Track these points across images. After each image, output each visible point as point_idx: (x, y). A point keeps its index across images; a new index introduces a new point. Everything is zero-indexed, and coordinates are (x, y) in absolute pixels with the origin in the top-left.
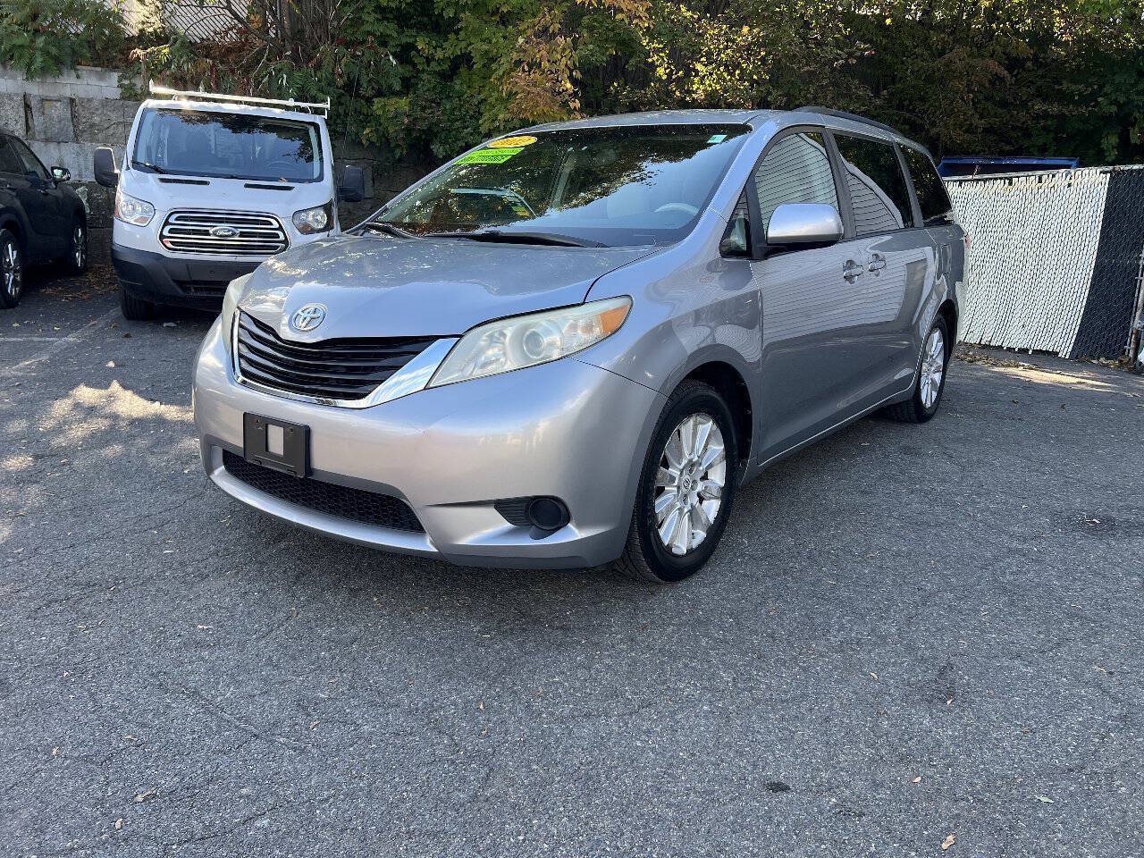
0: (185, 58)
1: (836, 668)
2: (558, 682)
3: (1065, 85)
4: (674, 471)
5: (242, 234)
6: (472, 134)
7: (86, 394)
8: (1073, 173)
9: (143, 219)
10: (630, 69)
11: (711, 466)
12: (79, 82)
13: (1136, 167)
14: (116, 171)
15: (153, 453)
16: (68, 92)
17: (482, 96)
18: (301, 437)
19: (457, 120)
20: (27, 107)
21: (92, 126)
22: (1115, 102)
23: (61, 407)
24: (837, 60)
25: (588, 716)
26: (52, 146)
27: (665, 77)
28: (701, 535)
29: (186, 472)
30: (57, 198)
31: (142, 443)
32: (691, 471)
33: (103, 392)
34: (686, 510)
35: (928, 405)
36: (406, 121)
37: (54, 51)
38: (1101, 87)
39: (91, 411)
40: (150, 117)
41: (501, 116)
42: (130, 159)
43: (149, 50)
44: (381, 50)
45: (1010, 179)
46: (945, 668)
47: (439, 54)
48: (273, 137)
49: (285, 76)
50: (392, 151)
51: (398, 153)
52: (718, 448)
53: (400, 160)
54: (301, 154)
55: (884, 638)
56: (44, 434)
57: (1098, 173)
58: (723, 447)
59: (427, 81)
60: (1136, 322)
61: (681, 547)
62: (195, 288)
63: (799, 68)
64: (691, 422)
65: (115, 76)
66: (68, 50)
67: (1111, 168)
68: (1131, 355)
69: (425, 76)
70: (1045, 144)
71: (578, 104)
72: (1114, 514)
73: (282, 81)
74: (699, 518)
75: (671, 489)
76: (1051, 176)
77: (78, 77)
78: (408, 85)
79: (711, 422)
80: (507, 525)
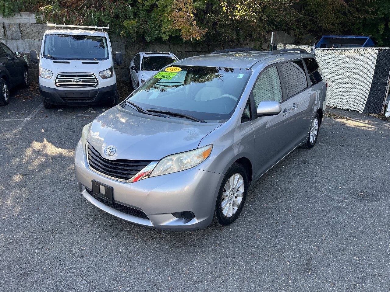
0: (57, 9)
1: (276, 260)
2: (192, 268)
3: (366, 8)
4: (227, 193)
5: (83, 81)
6: (159, 33)
7: (36, 145)
8: (366, 49)
9: (49, 77)
10: (213, 10)
11: (239, 188)
12: (22, 17)
13: (387, 48)
14: (38, 58)
15: (61, 172)
16: (18, 22)
17: (162, 19)
18: (110, 190)
19: (153, 28)
20: (4, 27)
21: (27, 33)
22: (384, 13)
23: (29, 152)
24: (286, 4)
25: (201, 281)
26: (14, 41)
27: (225, 11)
28: (236, 209)
29: (72, 180)
30: (18, 63)
31: (57, 167)
32: (233, 190)
33: (42, 144)
34: (231, 203)
35: (313, 142)
36: (136, 30)
37: (12, 7)
38: (379, 8)
39: (38, 153)
40: (48, 38)
41: (169, 27)
42: (43, 54)
43: (45, 7)
44: (126, 3)
45: (345, 50)
46: (310, 259)
47: (146, 4)
48: (90, 40)
49: (93, 14)
50: (132, 39)
51: (133, 40)
52: (242, 181)
53: (134, 42)
54: (101, 46)
55: (292, 247)
56: (25, 165)
57: (374, 49)
58: (243, 181)
59: (142, 14)
60: (385, 102)
61: (230, 215)
62: (68, 99)
63: (273, 7)
64: (233, 177)
65: (34, 15)
66: (16, 6)
67: (379, 48)
68: (383, 113)
69: (142, 12)
70: (359, 27)
71: (195, 23)
72: (368, 191)
73: (92, 16)
74: (235, 204)
75: (227, 198)
76: (358, 50)
77: (21, 16)
78: (136, 15)
79: (239, 175)
80: (176, 219)
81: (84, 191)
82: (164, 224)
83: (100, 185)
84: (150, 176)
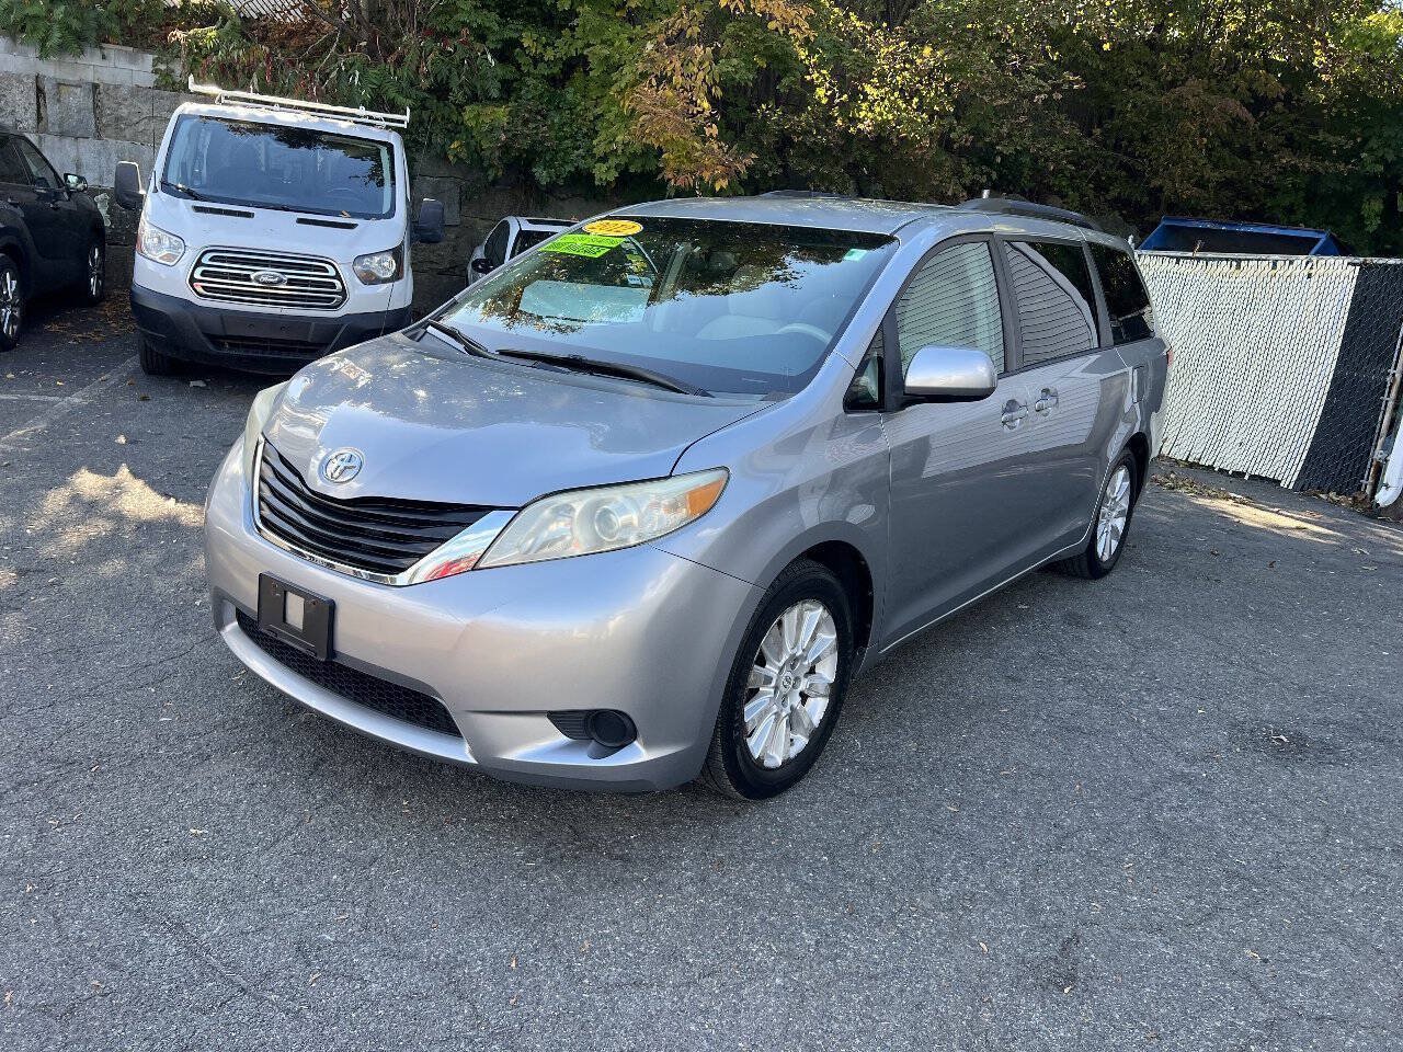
0: (235, 44)
1: (940, 933)
2: (607, 935)
3: (1321, 136)
4: (771, 669)
5: (290, 282)
6: (583, 157)
7: (88, 482)
8: (1315, 261)
9: (169, 257)
10: (782, 90)
11: (818, 660)
12: (104, 63)
13: (1392, 261)
14: (142, 192)
15: (160, 573)
16: (90, 76)
17: (598, 111)
18: (324, 612)
19: (566, 138)
20: (40, 91)
21: (118, 119)
22: (1382, 160)
23: (56, 500)
24: (1040, 93)
25: (637, 984)
26: (68, 141)
27: (824, 101)
28: (802, 741)
29: (198, 603)
30: (70, 212)
31: (151, 557)
32: (793, 667)
33: (109, 481)
34: (784, 714)
35: (1106, 558)
36: (503, 137)
37: (75, 24)
38: (1365, 141)
39: (90, 508)
40: (186, 126)
41: (619, 138)
42: (159, 177)
43: (191, 32)
44: (478, 46)
45: (1239, 261)
46: (1069, 941)
47: (549, 55)
48: (339, 153)
49: (357, 73)
50: (485, 170)
51: (491, 174)
52: (829, 637)
53: (494, 183)
54: (371, 177)
55: (1003, 894)
56: (31, 540)
57: (1346, 263)
58: (835, 636)
59: (533, 87)
60: (1376, 452)
61: (775, 759)
62: (229, 344)
63: (992, 100)
64: (796, 610)
65: (150, 58)
66: (94, 24)
67: (1362, 259)
68: (1368, 491)
69: (530, 81)
70: (1292, 205)
71: (714, 130)
72: (1306, 731)
73: (354, 79)
74: (800, 722)
75: (767, 690)
76: (1287, 262)
77: (104, 57)
78: (508, 90)
79: (821, 609)
80: (563, 739)
81: (228, 628)
82: (515, 755)
83: (290, 595)
84: (481, 566)
